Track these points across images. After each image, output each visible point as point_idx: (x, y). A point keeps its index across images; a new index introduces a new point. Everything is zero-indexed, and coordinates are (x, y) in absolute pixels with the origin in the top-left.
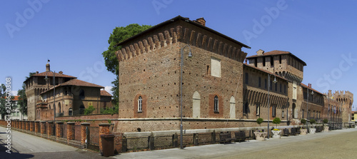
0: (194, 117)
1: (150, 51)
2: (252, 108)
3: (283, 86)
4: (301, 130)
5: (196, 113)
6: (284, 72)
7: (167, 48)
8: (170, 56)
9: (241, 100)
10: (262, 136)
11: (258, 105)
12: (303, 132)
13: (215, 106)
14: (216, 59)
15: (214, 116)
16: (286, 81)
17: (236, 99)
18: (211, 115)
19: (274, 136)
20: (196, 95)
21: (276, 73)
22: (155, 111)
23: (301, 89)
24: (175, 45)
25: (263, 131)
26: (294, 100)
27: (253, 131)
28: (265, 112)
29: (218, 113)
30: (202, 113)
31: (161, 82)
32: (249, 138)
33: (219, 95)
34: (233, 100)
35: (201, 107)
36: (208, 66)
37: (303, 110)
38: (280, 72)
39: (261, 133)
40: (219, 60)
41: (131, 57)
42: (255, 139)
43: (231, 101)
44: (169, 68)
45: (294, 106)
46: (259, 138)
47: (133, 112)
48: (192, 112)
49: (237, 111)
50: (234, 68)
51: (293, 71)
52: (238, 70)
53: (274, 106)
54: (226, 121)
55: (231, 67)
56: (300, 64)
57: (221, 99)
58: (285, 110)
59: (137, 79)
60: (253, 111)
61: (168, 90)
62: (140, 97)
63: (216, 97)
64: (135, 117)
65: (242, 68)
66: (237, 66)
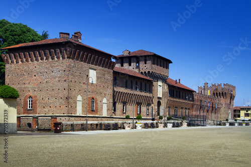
0: (78, 115)
1: (40, 61)
2: (119, 106)
3: (148, 85)
4: (159, 125)
5: (79, 111)
6: (149, 72)
7: (57, 61)
8: (61, 68)
9: (111, 100)
10: (129, 127)
11: (124, 103)
12: (161, 126)
13: (92, 106)
14: (92, 69)
15: (91, 114)
16: (150, 81)
17: (108, 100)
18: (89, 113)
19: (137, 128)
20: (79, 98)
21: (142, 73)
22: (46, 109)
23: (166, 87)
24: (65, 60)
25: (130, 124)
26: (159, 98)
27: (123, 124)
28: (131, 109)
29: (94, 111)
30: (83, 111)
31: (51, 87)
32: (120, 128)
33: (95, 97)
34: (105, 100)
35: (83, 106)
36: (87, 76)
37: (169, 107)
38: (145, 72)
39: (128, 125)
40: (95, 70)
41: (20, 62)
42: (124, 129)
43: (103, 102)
44: (60, 77)
45: (159, 104)
46: (127, 128)
47: (22, 110)
48: (76, 111)
49: (108, 110)
50: (106, 76)
51: (158, 70)
52: (109, 77)
53: (139, 104)
54: (100, 117)
55: (104, 75)
56: (165, 62)
57: (97, 100)
58: (150, 108)
59: (27, 82)
60: (120, 110)
61: (58, 93)
62: (30, 97)
63: (93, 98)
64: (24, 113)
65: (112, 74)
66: (109, 73)
